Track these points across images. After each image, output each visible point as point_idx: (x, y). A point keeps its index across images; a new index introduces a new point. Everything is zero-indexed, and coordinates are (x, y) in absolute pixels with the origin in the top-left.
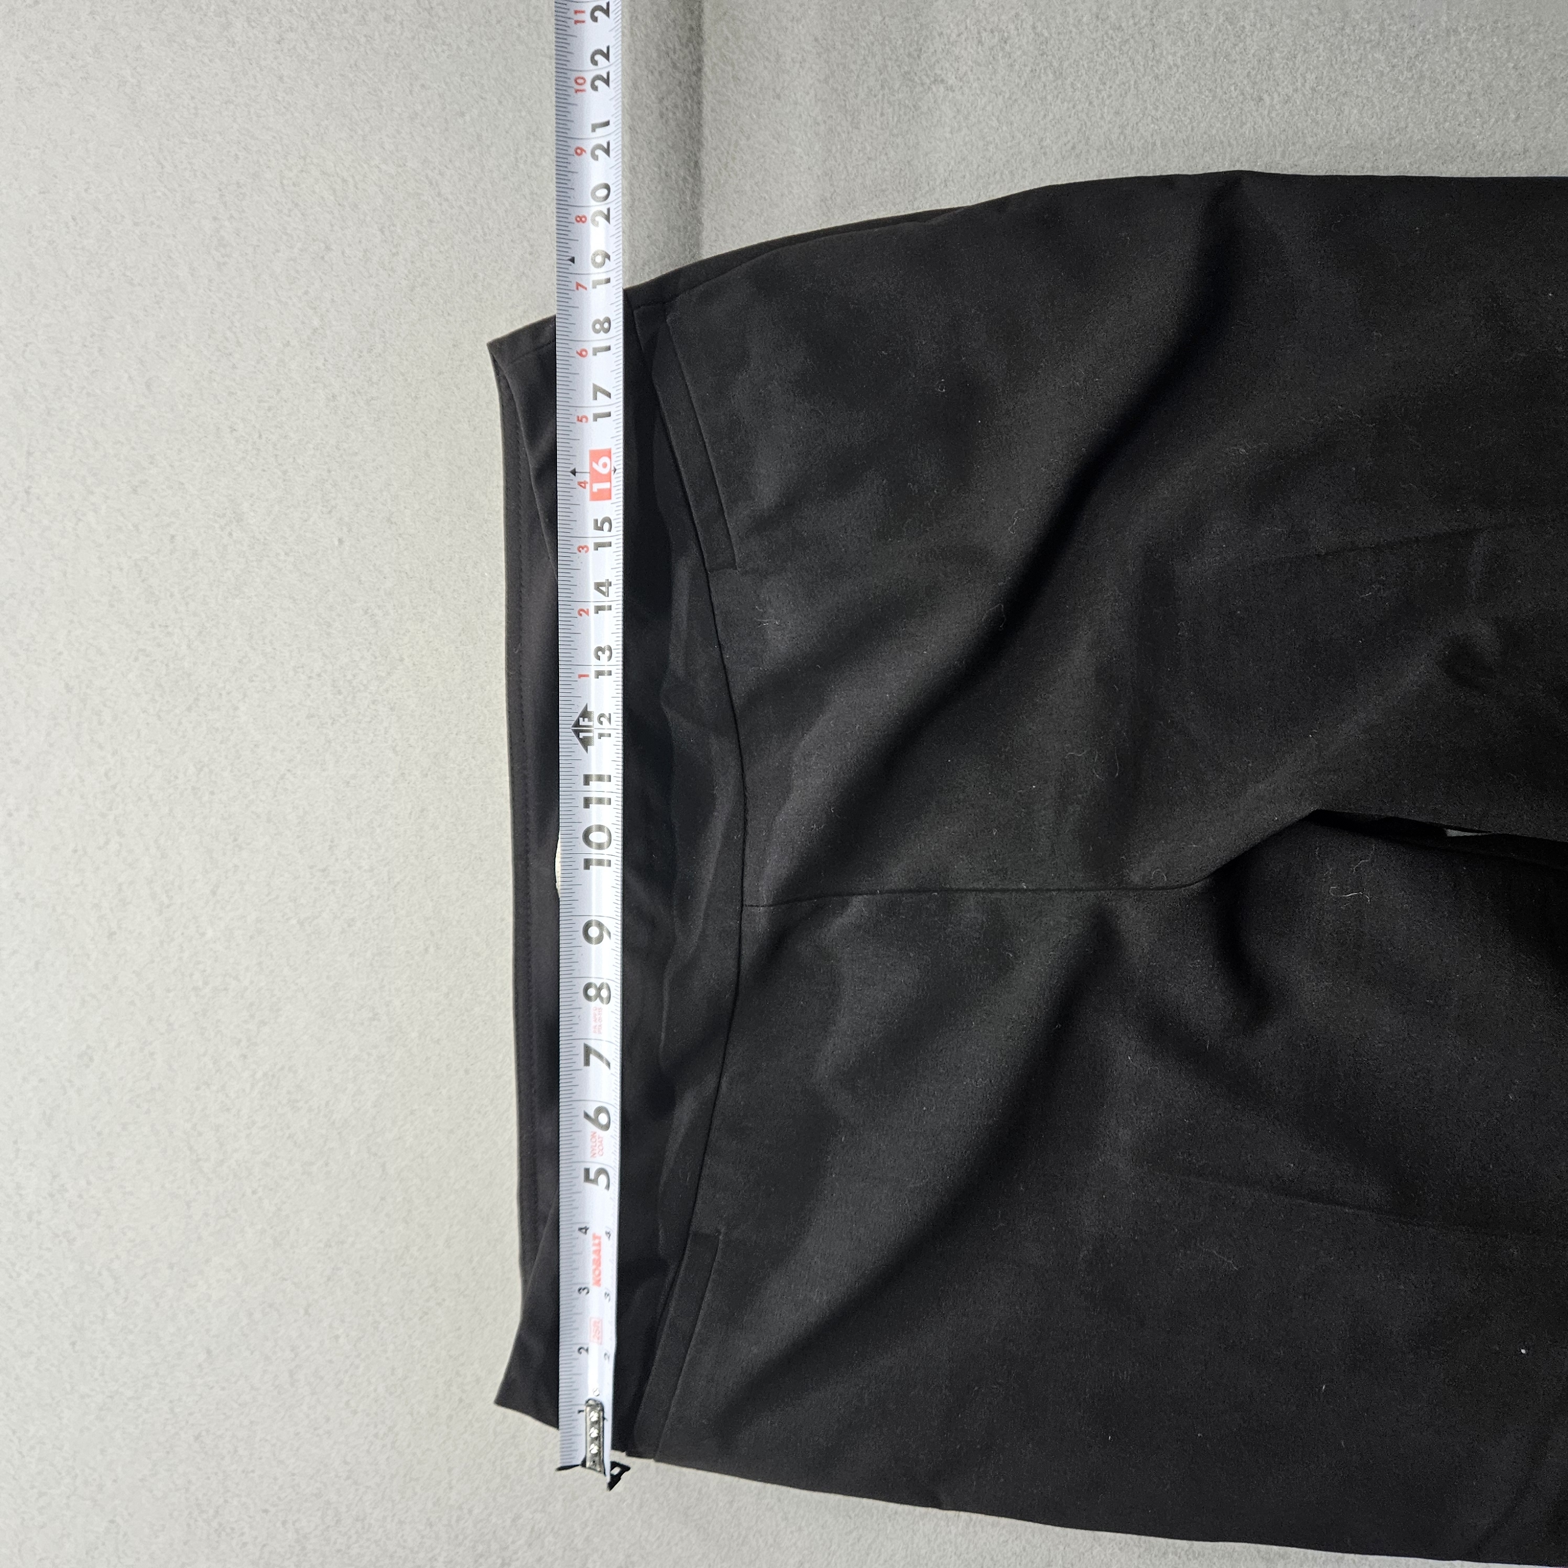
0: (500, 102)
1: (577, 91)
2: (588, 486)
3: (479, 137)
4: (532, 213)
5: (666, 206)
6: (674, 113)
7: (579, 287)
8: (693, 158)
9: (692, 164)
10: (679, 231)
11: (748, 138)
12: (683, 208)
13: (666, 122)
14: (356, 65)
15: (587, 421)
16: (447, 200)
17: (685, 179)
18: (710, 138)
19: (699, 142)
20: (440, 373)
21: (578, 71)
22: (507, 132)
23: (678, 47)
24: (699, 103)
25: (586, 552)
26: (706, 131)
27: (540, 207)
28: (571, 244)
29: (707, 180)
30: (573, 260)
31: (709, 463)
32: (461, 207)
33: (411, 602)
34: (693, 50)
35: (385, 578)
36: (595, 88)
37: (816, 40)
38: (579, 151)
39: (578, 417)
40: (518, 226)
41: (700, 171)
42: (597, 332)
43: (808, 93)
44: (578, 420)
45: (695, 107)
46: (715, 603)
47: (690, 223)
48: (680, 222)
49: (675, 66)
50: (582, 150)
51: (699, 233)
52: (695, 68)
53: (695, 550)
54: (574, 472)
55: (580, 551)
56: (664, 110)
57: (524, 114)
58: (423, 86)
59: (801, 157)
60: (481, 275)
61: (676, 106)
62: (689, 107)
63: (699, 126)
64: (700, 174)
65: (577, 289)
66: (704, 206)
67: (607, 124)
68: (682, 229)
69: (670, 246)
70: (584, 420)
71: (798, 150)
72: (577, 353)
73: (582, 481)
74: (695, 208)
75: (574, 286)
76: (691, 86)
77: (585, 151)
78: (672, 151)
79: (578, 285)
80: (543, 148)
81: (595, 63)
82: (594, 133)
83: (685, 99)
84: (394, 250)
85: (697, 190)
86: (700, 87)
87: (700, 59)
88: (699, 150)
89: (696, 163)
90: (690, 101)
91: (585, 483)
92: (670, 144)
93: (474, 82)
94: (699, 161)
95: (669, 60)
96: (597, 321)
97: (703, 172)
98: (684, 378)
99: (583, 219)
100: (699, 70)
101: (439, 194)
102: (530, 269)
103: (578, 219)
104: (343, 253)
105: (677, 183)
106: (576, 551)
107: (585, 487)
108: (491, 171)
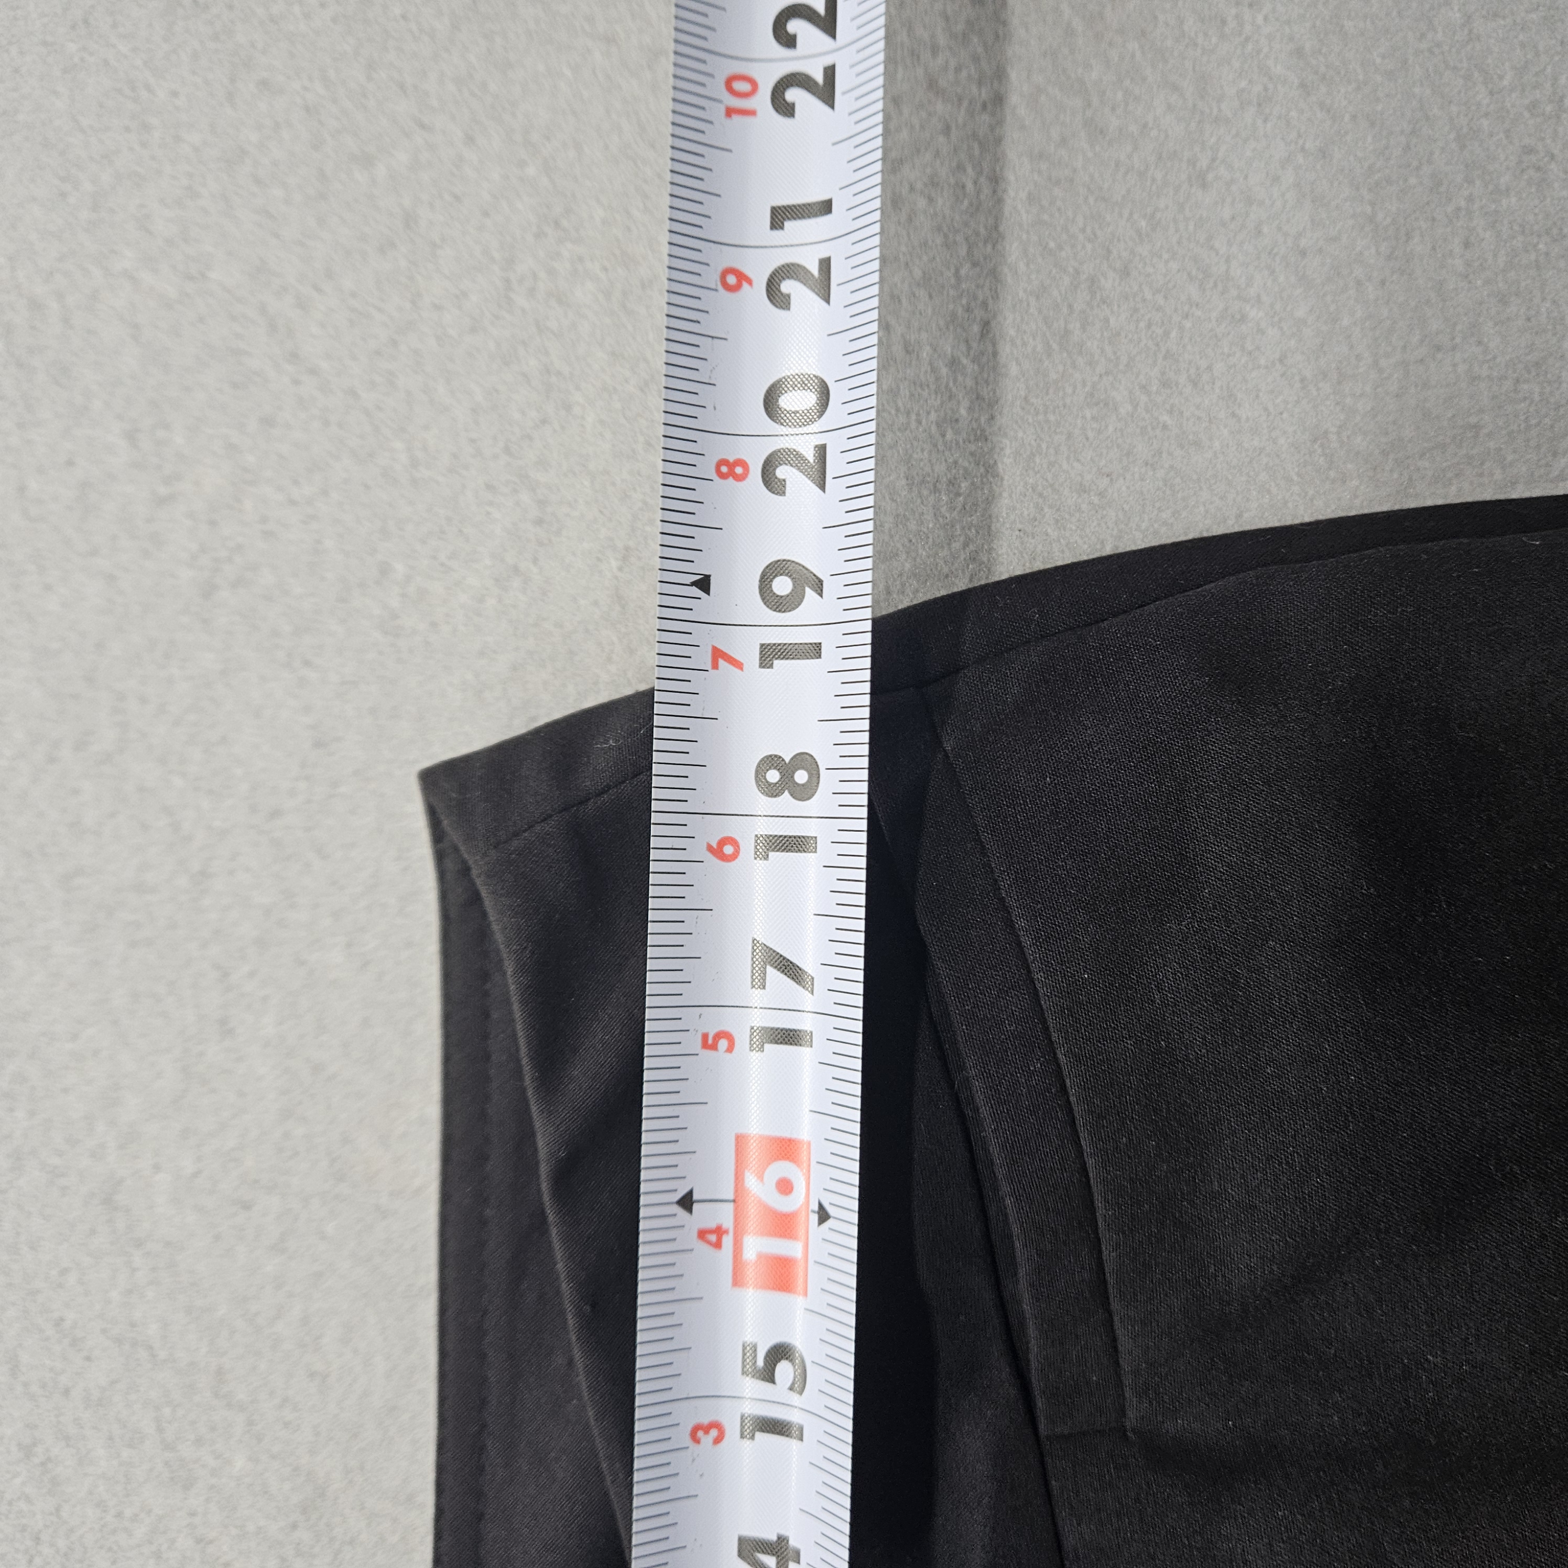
0: (470, 140)
1: (730, 112)
2: (728, 1241)
3: (410, 220)
4: (544, 421)
5: (905, 428)
6: (931, 200)
7: (721, 662)
8: (979, 313)
9: (976, 328)
10: (936, 490)
11: (1125, 273)
12: (950, 435)
13: (910, 220)
14: (86, 22)
15: (730, 1049)
16: (313, 371)
17: (953, 363)
18: (1022, 266)
19: (994, 274)
20: (276, 814)
21: (737, 58)
22: (486, 214)
23: (942, 40)
24: (996, 180)
25: (718, 1441)
26: (1013, 251)
27: (568, 408)
28: (702, 538)
29: (1014, 370)
30: (704, 584)
31: (1084, 1170)
32: (352, 393)
33: (160, 1430)
34: (980, 50)
35: (88, 1359)
36: (785, 109)
37: (1299, 52)
38: (731, 280)
39: (705, 1037)
40: (507, 450)
41: (994, 345)
42: (773, 791)
43: (1276, 179)
44: (705, 1045)
45: (986, 191)
46: (1070, 1542)
47: (967, 472)
48: (940, 468)
49: (932, 84)
50: (743, 278)
51: (990, 501)
52: (985, 94)
53: (1002, 1372)
54: (687, 1202)
55: (696, 1441)
56: (905, 191)
57: (531, 171)
58: (264, 84)
59: (1261, 332)
60: (400, 568)
61: (933, 182)
62: (970, 186)
63: (995, 235)
64: (995, 354)
65: (715, 666)
66: (1005, 435)
67: (826, 207)
68: (943, 486)
69: (912, 526)
70: (723, 1044)
71: (1254, 313)
72: (710, 848)
73: (712, 1225)
74: (981, 436)
75: (703, 658)
76: (975, 135)
77: (750, 282)
78: (922, 293)
79: (718, 655)
80: (581, 259)
81: (789, 41)
82: (777, 233)
83: (960, 168)
84: (163, 490)
85: (984, 392)
86: (999, 141)
87: (1000, 74)
88: (996, 297)
89: (986, 325)
90: (970, 170)
91: (719, 1231)
92: (918, 273)
93: (402, 87)
94: (993, 324)
95: (920, 71)
96: (772, 761)
97: (1005, 350)
98: (1010, 924)
99: (739, 470)
100: (998, 100)
101: (294, 357)
102: (535, 561)
103: (724, 469)
104: (22, 489)
105: (934, 370)
106: (688, 1441)
107: (718, 1245)
108: (438, 307)
